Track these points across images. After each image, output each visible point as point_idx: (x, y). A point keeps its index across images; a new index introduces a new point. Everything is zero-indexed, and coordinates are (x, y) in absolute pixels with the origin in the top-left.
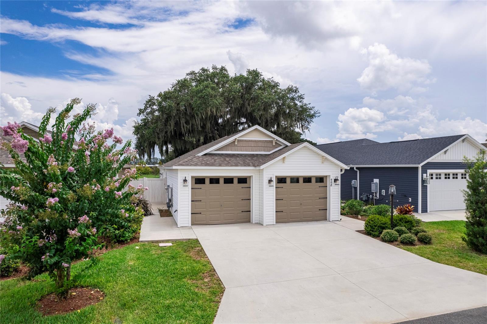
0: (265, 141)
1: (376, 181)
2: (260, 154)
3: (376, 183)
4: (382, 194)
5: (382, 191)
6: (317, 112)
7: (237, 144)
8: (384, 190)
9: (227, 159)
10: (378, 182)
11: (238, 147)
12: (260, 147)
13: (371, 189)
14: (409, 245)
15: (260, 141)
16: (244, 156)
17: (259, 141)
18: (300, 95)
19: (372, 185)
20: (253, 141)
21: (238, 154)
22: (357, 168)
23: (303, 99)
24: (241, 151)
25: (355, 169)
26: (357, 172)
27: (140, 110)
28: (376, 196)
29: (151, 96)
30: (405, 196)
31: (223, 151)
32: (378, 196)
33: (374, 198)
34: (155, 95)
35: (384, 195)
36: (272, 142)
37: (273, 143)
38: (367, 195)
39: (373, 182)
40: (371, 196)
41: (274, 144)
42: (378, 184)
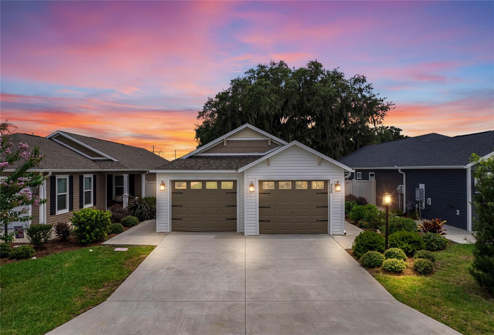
0: (258, 141)
1: (422, 186)
2: (252, 156)
3: (422, 189)
4: (428, 203)
5: (427, 200)
6: (391, 103)
7: (226, 145)
8: (430, 199)
9: (211, 162)
10: (424, 188)
11: (228, 148)
12: (253, 148)
13: (415, 196)
14: (392, 274)
15: (253, 141)
16: (233, 158)
17: (251, 141)
18: (367, 85)
19: (417, 191)
20: (244, 141)
21: (227, 156)
22: (402, 170)
23: (372, 89)
24: (231, 152)
25: (399, 171)
26: (403, 175)
27: (200, 113)
28: (421, 206)
29: (210, 98)
30: (452, 207)
31: (210, 153)
32: (424, 206)
33: (420, 208)
34: (213, 97)
35: (430, 204)
36: (267, 141)
37: (269, 142)
38: (413, 204)
39: (419, 188)
40: (417, 205)
41: (269, 144)
42: (423, 190)
